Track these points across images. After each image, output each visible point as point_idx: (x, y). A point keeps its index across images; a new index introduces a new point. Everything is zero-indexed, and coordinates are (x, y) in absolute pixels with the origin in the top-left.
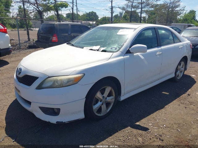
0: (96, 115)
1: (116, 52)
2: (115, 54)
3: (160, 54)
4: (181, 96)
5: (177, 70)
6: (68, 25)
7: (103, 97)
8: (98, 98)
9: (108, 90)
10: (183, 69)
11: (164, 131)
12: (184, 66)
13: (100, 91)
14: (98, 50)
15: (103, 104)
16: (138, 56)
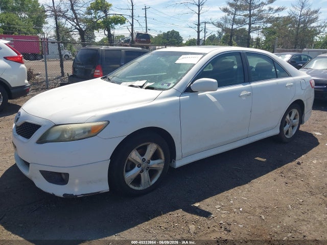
0: (129, 187)
1: (167, 89)
2: (165, 93)
3: (248, 95)
4: (286, 166)
5: (284, 123)
6: (120, 50)
7: (144, 160)
8: (134, 161)
9: (152, 148)
10: (296, 122)
11: (237, 218)
12: (298, 116)
13: (137, 150)
14: (141, 87)
15: (142, 171)
16: (206, 97)
